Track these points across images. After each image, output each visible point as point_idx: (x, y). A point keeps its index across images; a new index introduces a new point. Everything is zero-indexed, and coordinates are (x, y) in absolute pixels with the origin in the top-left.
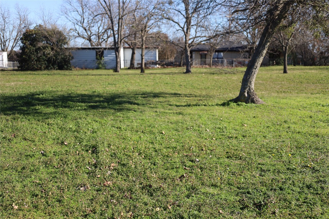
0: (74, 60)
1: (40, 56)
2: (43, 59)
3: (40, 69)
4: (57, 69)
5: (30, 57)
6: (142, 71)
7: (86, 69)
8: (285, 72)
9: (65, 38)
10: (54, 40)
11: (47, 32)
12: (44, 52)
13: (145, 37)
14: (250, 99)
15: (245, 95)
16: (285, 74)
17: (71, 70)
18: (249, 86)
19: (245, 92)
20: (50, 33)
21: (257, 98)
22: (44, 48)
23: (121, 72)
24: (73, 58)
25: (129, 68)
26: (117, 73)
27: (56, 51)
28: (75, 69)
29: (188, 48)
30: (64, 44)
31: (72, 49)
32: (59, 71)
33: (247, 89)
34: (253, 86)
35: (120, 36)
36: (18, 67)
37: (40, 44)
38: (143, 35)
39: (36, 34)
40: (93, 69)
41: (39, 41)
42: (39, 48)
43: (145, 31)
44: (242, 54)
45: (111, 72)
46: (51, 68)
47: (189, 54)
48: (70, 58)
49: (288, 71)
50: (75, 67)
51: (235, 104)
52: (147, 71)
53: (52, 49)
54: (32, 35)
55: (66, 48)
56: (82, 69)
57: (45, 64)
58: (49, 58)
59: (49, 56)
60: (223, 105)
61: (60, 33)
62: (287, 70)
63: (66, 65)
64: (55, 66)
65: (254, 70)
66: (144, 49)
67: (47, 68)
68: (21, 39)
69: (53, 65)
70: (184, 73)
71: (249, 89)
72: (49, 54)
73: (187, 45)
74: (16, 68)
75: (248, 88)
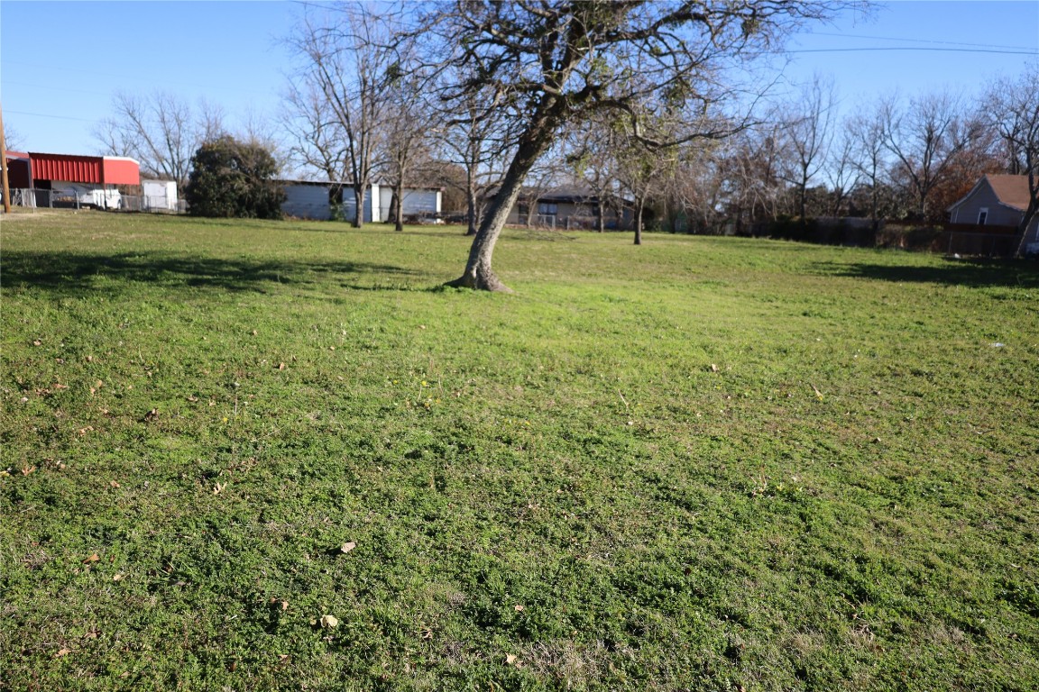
0: (288, 203)
1: (226, 192)
2: (231, 197)
3: (225, 215)
4: (255, 217)
5: (206, 192)
6: (399, 228)
7: (310, 218)
8: (637, 242)
9: (273, 163)
10: (252, 165)
11: (239, 149)
12: (232, 186)
13: (405, 169)
14: (483, 285)
15: (471, 275)
16: (636, 246)
17: (282, 220)
18: (481, 260)
19: (472, 269)
20: (244, 152)
21: (493, 280)
22: (234, 177)
23: (364, 227)
24: (285, 199)
25: (386, 223)
26: (357, 229)
27: (255, 185)
28: (289, 219)
29: (473, 192)
30: (271, 172)
31: (283, 182)
32: (257, 220)
33: (477, 264)
34: (488, 259)
35: (364, 164)
36: (187, 209)
37: (225, 171)
38: (401, 163)
39: (218, 151)
40: (322, 219)
41: (223, 166)
42: (224, 178)
43: (405, 158)
44: (578, 208)
45: (347, 226)
46: (245, 215)
47: (474, 203)
48: (280, 199)
49: (641, 241)
50: (290, 215)
51: (454, 289)
52: (406, 229)
53: (248, 181)
54: (213, 153)
55: (274, 181)
56: (303, 219)
57: (234, 206)
58: (241, 196)
59: (241, 192)
60: (434, 290)
61: (263, 154)
62: (640, 238)
63: (272, 210)
64: (252, 212)
65: (490, 231)
66: (403, 190)
67: (237, 214)
68: (193, 159)
69: (248, 209)
70: (464, 235)
71: (481, 265)
72: (241, 189)
73: (472, 185)
74: (183, 211)
75: (479, 262)
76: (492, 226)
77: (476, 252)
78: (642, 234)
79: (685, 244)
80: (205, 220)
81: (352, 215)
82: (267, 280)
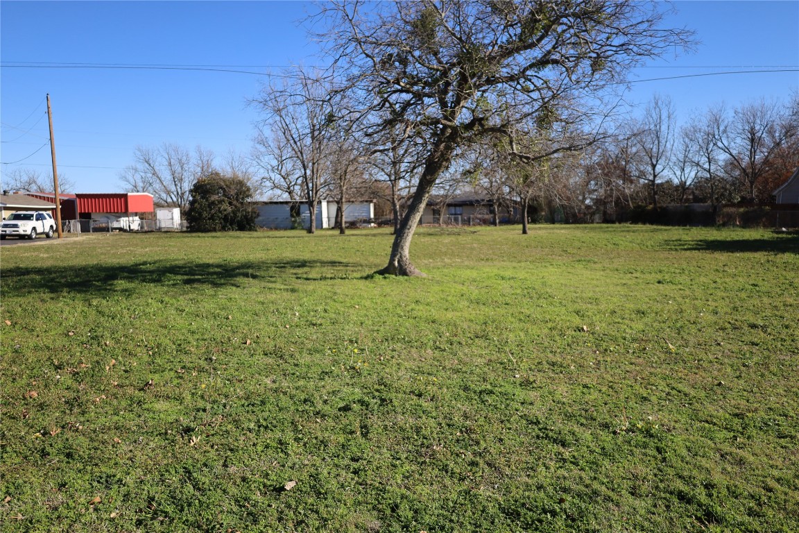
0: (260, 218)
1: (215, 213)
2: (218, 217)
3: (215, 230)
4: (236, 230)
5: (200, 214)
6: (342, 232)
7: (276, 229)
8: (524, 232)
9: (248, 189)
10: (233, 192)
11: (224, 181)
12: (219, 208)
13: (345, 187)
14: (403, 271)
15: (394, 265)
16: (524, 235)
17: (256, 231)
18: (400, 253)
19: (394, 260)
20: (227, 183)
21: (411, 268)
22: (221, 202)
23: (317, 232)
24: (258, 215)
25: (333, 228)
26: (311, 234)
27: (236, 207)
28: (262, 230)
29: (396, 201)
30: (248, 196)
31: (256, 203)
32: (238, 232)
33: (398, 256)
34: (406, 252)
35: (314, 186)
36: (187, 227)
37: (214, 198)
38: (342, 184)
39: (208, 184)
40: (285, 229)
41: (213, 194)
42: (213, 203)
43: (345, 179)
44: (478, 209)
45: (304, 233)
46: (229, 229)
47: (398, 209)
48: (254, 215)
49: (528, 231)
50: (262, 227)
51: (381, 276)
52: (347, 232)
53: (230, 204)
54: (206, 185)
55: (249, 203)
56: (271, 229)
57: (221, 223)
58: (225, 216)
59: (225, 213)
60: (366, 278)
61: (241, 183)
62: (527, 229)
63: (249, 225)
64: (234, 226)
65: (407, 231)
66: (344, 203)
67: (223, 229)
68: (191, 191)
69: (231, 225)
70: (390, 234)
71: (401, 257)
72: (225, 210)
73: (396, 197)
74: (185, 229)
75: (399, 255)
76: (408, 227)
77: (397, 247)
78: (528, 226)
79: (562, 231)
80: (200, 234)
81: (307, 225)
82: (241, 277)
